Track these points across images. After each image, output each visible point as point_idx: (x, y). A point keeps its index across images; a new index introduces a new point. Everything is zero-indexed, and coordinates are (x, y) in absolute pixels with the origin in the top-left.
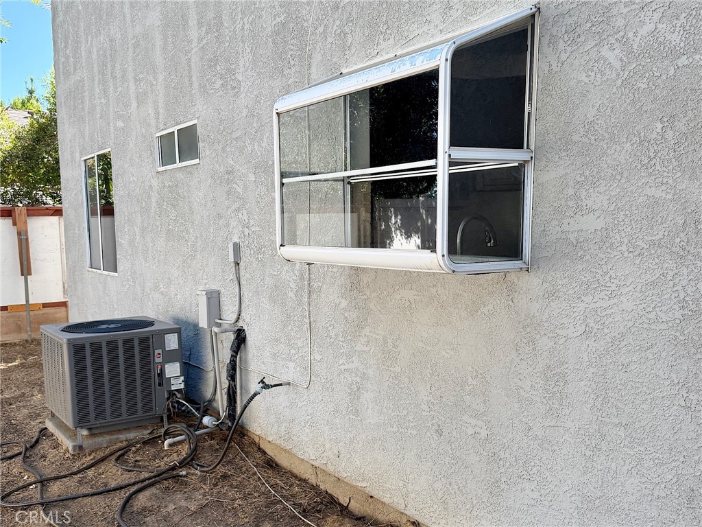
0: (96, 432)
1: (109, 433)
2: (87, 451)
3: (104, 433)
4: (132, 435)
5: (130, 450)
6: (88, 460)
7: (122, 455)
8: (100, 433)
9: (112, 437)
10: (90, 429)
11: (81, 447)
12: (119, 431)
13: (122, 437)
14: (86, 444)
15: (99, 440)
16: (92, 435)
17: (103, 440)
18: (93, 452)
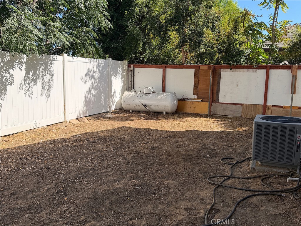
0: (264, 164)
1: (270, 167)
2: (256, 171)
3: (268, 166)
4: (279, 171)
5: (273, 177)
6: (254, 174)
7: (269, 178)
8: (266, 165)
9: (270, 169)
10: (261, 162)
11: (254, 169)
12: (275, 167)
13: (274, 170)
14: (257, 168)
15: (263, 168)
16: (262, 165)
17: (266, 169)
18: (259, 172)
